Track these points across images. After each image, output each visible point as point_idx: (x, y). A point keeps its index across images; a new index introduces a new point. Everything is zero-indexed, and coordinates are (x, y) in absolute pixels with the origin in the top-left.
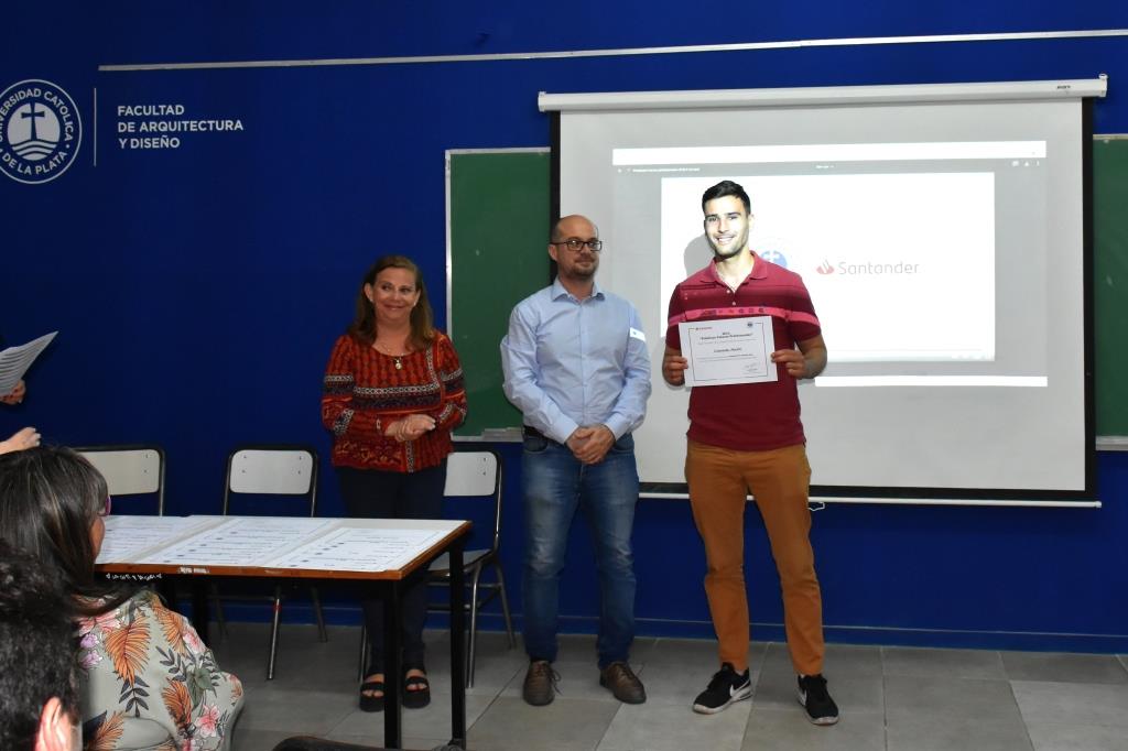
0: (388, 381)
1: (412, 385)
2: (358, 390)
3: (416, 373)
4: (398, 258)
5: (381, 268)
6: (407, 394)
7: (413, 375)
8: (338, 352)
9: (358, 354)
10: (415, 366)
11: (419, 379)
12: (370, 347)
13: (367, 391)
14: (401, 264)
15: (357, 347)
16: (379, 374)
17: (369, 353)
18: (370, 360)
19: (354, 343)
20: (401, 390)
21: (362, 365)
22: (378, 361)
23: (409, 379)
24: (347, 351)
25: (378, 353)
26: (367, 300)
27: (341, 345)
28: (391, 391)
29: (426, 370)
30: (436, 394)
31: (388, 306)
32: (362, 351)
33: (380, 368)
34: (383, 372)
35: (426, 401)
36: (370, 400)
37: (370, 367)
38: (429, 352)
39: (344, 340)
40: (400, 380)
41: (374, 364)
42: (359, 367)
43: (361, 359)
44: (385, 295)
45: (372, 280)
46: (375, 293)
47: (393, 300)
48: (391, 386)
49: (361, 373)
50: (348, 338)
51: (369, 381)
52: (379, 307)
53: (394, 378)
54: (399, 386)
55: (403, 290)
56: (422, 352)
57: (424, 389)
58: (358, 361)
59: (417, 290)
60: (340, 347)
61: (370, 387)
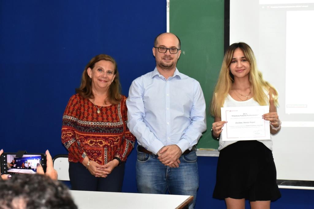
0: (97, 119)
1: (108, 122)
2: (81, 122)
3: (112, 116)
4: (106, 56)
5: (97, 60)
6: (106, 126)
7: (110, 117)
8: (72, 103)
9: (82, 104)
10: (112, 113)
11: (113, 119)
12: (89, 101)
13: (85, 123)
14: (108, 59)
15: (82, 101)
16: (92, 115)
17: (88, 104)
18: (89, 108)
19: (80, 99)
20: (103, 124)
21: (84, 110)
22: (92, 108)
23: (107, 119)
24: (77, 103)
25: (93, 105)
26: (89, 77)
27: (74, 100)
28: (98, 124)
29: (117, 115)
30: (121, 128)
31: (100, 80)
32: (84, 103)
33: (93, 112)
34: (95, 114)
35: (115, 130)
36: (87, 127)
37: (88, 111)
38: (119, 106)
39: (75, 98)
40: (103, 119)
41: (90, 110)
42: (82, 111)
43: (84, 106)
44: (98, 74)
45: (92, 66)
46: (93, 73)
47: (103, 77)
48: (98, 121)
49: (84, 114)
50: (78, 97)
51: (87, 118)
52: (95, 80)
53: (100, 118)
54: (103, 122)
55: (109, 72)
56: (115, 105)
57: (115, 124)
58: (82, 108)
59: (115, 74)
60: (73, 101)
61: (87, 121)
